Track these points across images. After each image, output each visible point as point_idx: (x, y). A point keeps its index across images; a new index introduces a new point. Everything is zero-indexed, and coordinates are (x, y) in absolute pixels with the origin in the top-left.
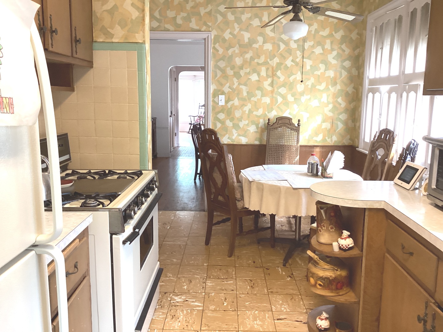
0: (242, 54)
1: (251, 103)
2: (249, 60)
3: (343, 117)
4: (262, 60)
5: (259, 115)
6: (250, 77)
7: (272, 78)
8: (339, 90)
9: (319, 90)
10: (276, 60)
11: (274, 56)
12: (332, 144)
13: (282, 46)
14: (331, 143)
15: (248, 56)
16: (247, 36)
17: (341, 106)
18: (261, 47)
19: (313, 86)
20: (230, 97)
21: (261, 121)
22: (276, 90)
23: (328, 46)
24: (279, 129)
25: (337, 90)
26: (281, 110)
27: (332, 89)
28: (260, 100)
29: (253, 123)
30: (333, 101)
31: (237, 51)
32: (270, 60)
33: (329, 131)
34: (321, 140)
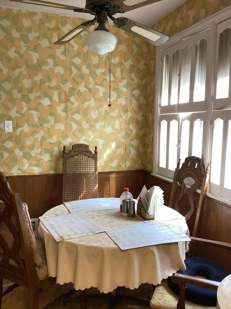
0: (30, 76)
1: (43, 130)
2: (39, 83)
3: (135, 143)
4: (53, 83)
5: (53, 143)
6: (40, 102)
7: (65, 103)
8: (130, 117)
9: (112, 117)
10: (69, 85)
11: (66, 81)
12: (126, 170)
13: (75, 71)
14: (125, 168)
15: (38, 78)
16: (35, 57)
17: (132, 132)
18: (52, 70)
19: (107, 113)
20: (18, 123)
21: (56, 149)
22: (70, 116)
23: (118, 74)
24: (76, 157)
25: (128, 118)
26: (76, 137)
27: (124, 117)
28: (53, 126)
29: (47, 151)
30: (125, 128)
31: (24, 72)
32: (63, 84)
33: (123, 157)
34: (116, 166)
